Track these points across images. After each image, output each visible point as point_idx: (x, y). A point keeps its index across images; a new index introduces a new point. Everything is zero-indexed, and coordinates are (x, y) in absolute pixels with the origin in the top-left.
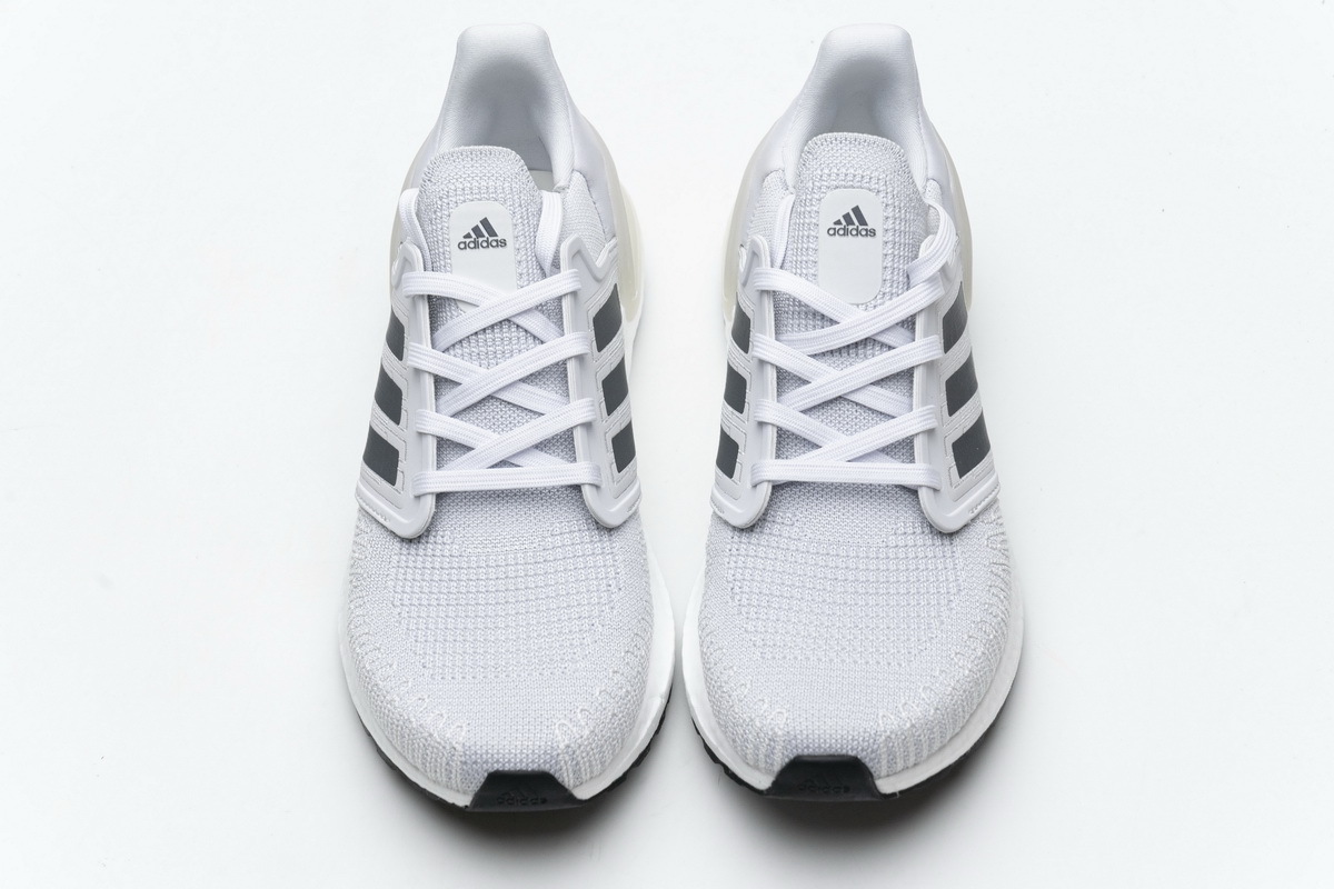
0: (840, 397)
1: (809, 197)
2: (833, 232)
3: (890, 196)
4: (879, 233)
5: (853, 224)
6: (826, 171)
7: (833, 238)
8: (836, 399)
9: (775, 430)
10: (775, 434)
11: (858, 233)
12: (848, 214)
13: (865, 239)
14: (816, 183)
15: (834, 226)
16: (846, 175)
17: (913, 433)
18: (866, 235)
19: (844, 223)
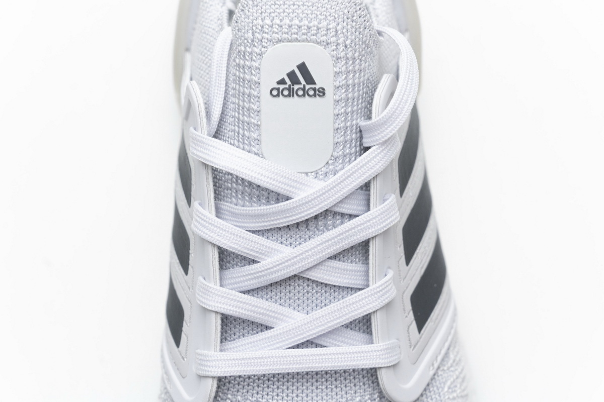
0: (295, 276)
1: (248, 49)
2: (276, 93)
3: (342, 48)
4: (329, 92)
5: (300, 83)
6: (268, 21)
7: (276, 99)
8: (290, 278)
9: (219, 317)
10: (219, 322)
11: (305, 93)
12: (293, 72)
13: (313, 99)
14: (257, 35)
15: (277, 86)
16: (290, 26)
17: (371, 311)
18: (315, 95)
19: (288, 82)
